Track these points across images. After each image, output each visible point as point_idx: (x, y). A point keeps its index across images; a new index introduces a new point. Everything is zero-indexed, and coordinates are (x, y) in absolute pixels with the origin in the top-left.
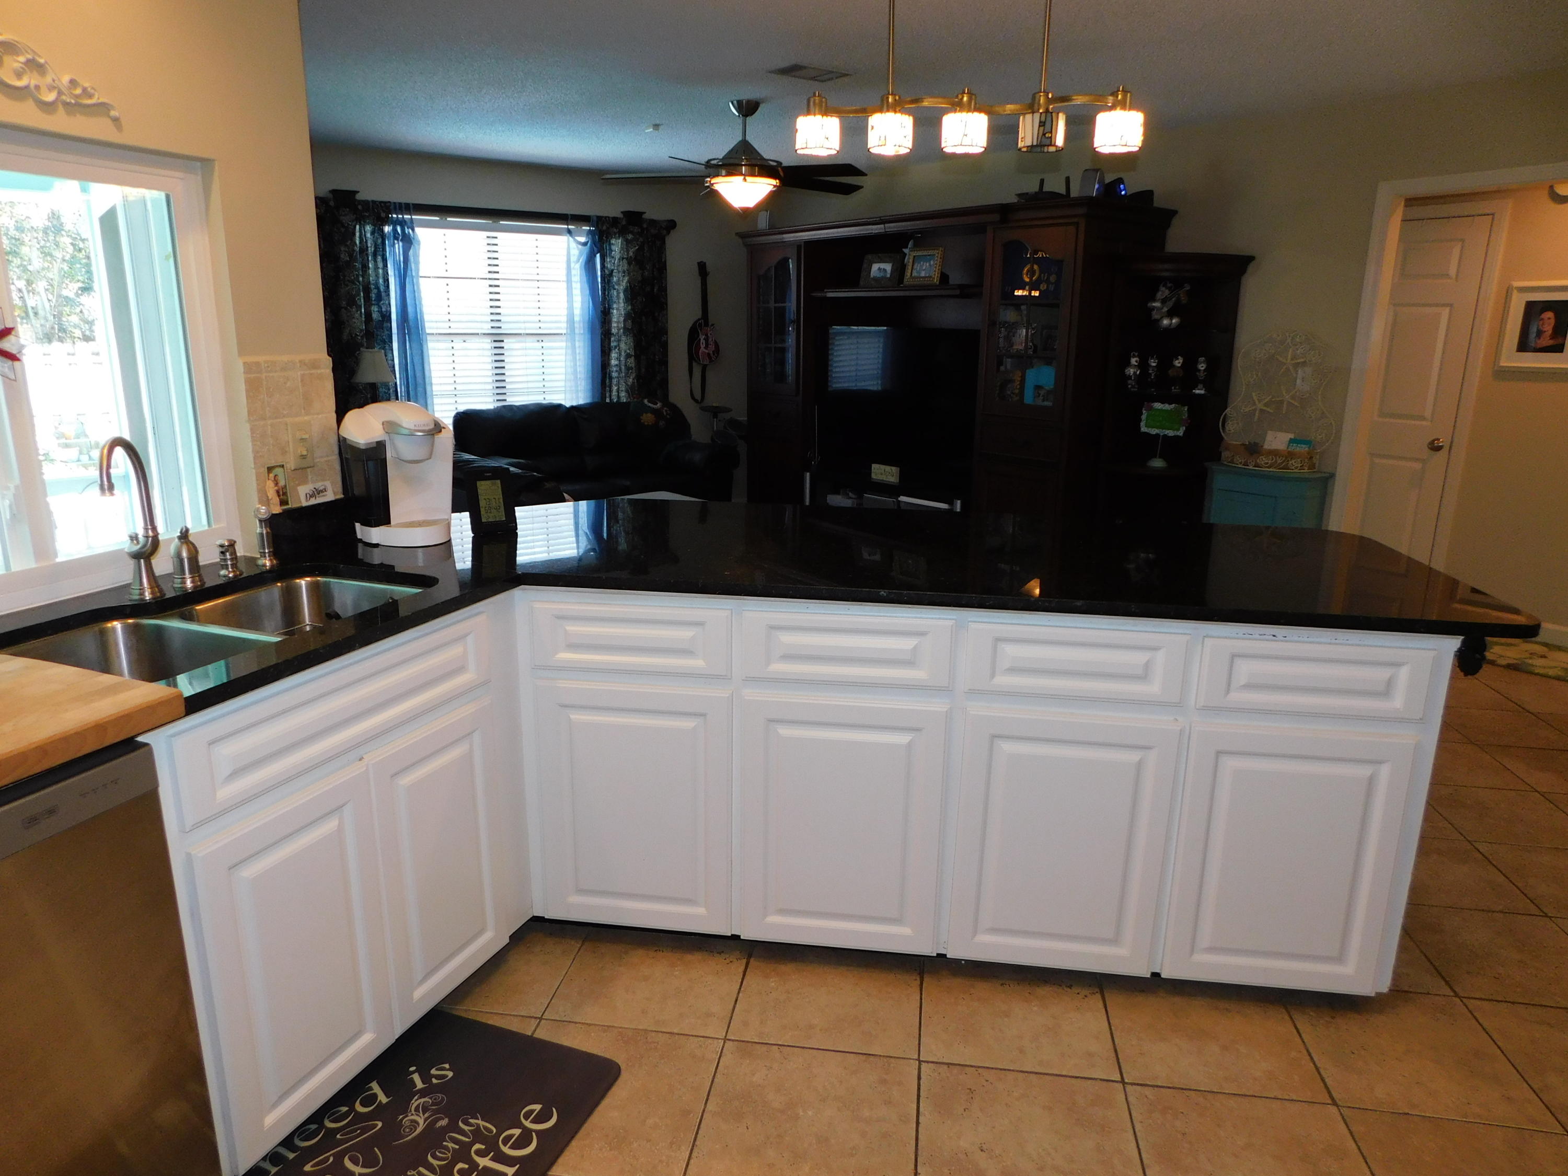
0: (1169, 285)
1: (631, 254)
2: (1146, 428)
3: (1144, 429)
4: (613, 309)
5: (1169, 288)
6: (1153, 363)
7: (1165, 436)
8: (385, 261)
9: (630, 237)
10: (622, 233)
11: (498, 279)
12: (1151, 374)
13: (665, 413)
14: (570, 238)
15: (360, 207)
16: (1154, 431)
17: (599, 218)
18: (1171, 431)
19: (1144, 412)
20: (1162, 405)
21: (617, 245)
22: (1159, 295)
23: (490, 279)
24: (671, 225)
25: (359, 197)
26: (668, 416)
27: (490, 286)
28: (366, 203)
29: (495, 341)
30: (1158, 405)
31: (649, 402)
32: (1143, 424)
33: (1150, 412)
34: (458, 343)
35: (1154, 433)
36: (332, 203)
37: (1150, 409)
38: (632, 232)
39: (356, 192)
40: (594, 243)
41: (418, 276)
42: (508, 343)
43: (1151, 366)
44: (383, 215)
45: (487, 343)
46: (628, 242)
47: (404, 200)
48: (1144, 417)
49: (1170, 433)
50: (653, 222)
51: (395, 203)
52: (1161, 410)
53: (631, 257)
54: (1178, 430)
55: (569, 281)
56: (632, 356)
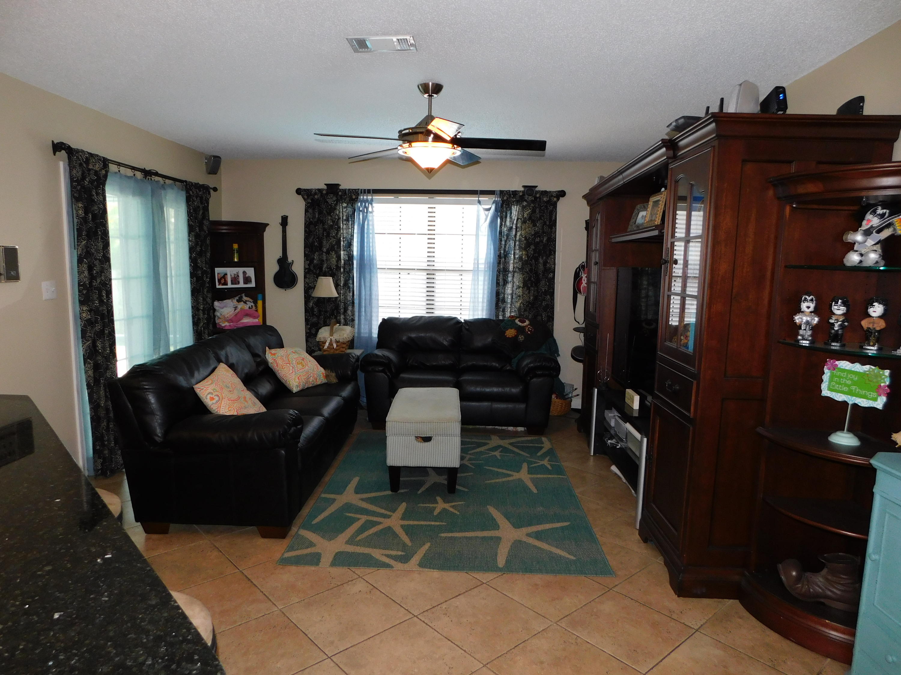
0: (880, 211)
1: (525, 215)
2: (829, 392)
3: (825, 392)
4: (511, 254)
5: (882, 216)
6: (839, 310)
7: (855, 405)
8: (353, 224)
9: (525, 203)
10: (518, 202)
11: (434, 234)
12: (833, 324)
13: (527, 330)
14: (480, 206)
15: (340, 193)
16: (839, 397)
17: (502, 192)
18: (864, 400)
19: (826, 370)
20: (851, 365)
21: (515, 210)
22: (865, 225)
23: (428, 234)
24: (562, 194)
25: (341, 188)
26: (529, 332)
27: (428, 239)
28: (344, 191)
29: (427, 274)
30: (844, 364)
31: (519, 321)
32: (824, 386)
33: (835, 372)
34: (404, 274)
35: (840, 400)
36: (324, 192)
37: (835, 367)
38: (526, 201)
39: (338, 185)
40: (496, 210)
41: (373, 233)
42: (438, 276)
43: (834, 314)
44: (354, 197)
45: (423, 275)
46: (524, 208)
47: (367, 187)
48: (826, 377)
49: (864, 403)
50: (545, 193)
51: (361, 190)
52: (850, 372)
53: (525, 218)
54: (875, 400)
55: (477, 235)
56: (520, 287)
